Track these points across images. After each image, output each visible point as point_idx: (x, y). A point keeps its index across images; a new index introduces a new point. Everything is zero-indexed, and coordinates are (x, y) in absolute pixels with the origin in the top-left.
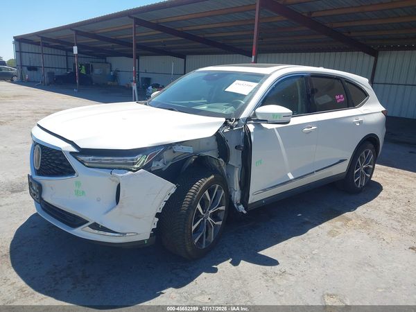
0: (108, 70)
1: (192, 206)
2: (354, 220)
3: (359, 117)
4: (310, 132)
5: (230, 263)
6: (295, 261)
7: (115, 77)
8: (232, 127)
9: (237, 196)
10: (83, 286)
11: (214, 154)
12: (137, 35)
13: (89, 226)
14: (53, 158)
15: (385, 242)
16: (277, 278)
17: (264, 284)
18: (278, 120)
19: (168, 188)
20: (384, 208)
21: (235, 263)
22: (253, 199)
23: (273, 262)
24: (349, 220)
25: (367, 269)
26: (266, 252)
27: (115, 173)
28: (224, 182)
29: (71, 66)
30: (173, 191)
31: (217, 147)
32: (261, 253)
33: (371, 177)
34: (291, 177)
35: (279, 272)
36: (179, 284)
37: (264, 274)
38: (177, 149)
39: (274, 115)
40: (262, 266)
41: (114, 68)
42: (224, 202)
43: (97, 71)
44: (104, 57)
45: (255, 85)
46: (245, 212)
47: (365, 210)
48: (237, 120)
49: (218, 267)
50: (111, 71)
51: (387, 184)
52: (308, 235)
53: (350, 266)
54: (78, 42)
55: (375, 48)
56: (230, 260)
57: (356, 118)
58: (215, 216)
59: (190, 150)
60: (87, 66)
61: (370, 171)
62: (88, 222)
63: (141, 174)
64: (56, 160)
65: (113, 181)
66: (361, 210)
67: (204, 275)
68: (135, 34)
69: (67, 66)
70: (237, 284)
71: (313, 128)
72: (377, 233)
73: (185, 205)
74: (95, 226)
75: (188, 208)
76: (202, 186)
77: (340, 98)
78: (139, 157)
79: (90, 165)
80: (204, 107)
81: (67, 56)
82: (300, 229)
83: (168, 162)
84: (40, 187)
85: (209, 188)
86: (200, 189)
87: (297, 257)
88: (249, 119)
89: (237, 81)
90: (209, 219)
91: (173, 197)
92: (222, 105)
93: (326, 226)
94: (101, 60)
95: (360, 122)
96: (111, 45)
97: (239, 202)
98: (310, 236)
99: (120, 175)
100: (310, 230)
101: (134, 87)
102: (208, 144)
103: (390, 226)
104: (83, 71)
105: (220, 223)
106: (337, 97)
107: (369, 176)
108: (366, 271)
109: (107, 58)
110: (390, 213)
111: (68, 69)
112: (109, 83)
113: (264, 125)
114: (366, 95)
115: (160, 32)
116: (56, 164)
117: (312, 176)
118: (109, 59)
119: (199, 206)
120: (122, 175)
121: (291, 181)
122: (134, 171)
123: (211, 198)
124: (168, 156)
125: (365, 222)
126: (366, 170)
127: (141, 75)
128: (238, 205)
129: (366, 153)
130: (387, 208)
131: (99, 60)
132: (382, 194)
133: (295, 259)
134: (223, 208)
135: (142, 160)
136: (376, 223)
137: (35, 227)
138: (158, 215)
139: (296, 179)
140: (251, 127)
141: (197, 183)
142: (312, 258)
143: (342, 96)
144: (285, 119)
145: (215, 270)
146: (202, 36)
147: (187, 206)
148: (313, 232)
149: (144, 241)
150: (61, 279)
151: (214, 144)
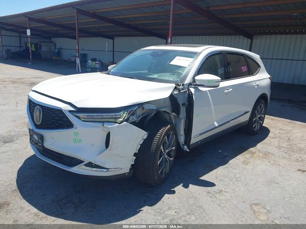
0: (54, 47)
1: (158, 147)
2: (257, 153)
3: (257, 82)
4: (228, 92)
5: (183, 186)
6: (226, 183)
7: (59, 54)
8: (179, 91)
9: (182, 139)
10: (82, 209)
11: (168, 110)
12: (79, 21)
13: (84, 165)
14: (53, 115)
15: (281, 167)
16: (217, 195)
17: (210, 199)
18: (211, 84)
19: (142, 134)
20: (275, 144)
21: (186, 186)
22: (193, 140)
23: (211, 185)
24: (254, 153)
25: (275, 185)
26: (205, 178)
27: (106, 125)
28: (174, 129)
29: (23, 45)
30: (145, 137)
31: (170, 104)
32: (201, 178)
33: (263, 123)
34: (216, 125)
35: (217, 191)
36: (152, 204)
37: (208, 193)
38: (146, 107)
39: (208, 81)
40: (205, 188)
41: (58, 47)
42: (175, 143)
43: (44, 49)
44: (50, 38)
45: (191, 59)
46: (188, 150)
47: (262, 146)
48: (183, 85)
49: (175, 189)
50: (56, 49)
51: (272, 128)
52: (230, 164)
53: (263, 184)
54: (31, 26)
55: (251, 34)
56: (182, 185)
57: (254, 82)
58: (169, 154)
59: (153, 107)
60: (36, 45)
61: (262, 119)
62: (83, 162)
63: (125, 125)
64: (56, 117)
65: (104, 131)
66: (259, 146)
67: (166, 196)
68: (77, 20)
69: (20, 44)
70: (191, 201)
71: (230, 90)
72: (275, 161)
73: (154, 147)
74: (90, 165)
75: (156, 148)
76: (164, 133)
77: (244, 69)
78: (121, 113)
79: (86, 120)
80: (156, 76)
81: (20, 37)
82: (224, 161)
83: (139, 116)
84: (42, 138)
85: (167, 134)
86: (163, 135)
87: (226, 180)
88: (190, 84)
89: (177, 57)
90: (166, 156)
91: (145, 141)
92: (168, 74)
93: (240, 158)
94: (47, 40)
95: (257, 85)
96: (56, 28)
97: (183, 143)
98: (231, 165)
99: (110, 126)
100: (230, 161)
101: (78, 61)
102: (164, 102)
103: (281, 156)
104: (33, 49)
105: (172, 159)
106: (243, 68)
107: (261, 122)
108: (274, 187)
109: (52, 39)
110: (279, 147)
111: (21, 47)
112: (54, 58)
113: (201, 88)
114: (259, 66)
115: (96, 20)
116: (55, 120)
117: (229, 123)
118: (53, 40)
119: (162, 147)
120: (111, 126)
121: (216, 127)
122: (119, 123)
123: (168, 141)
124: (139, 112)
125: (265, 154)
126: (260, 118)
127: (81, 52)
128: (183, 145)
129: (260, 106)
130: (277, 144)
131: (45, 40)
132: (270, 135)
133: (226, 181)
134: (174, 148)
135: (125, 115)
136: (272, 154)
137: (31, 168)
138: (135, 155)
139: (219, 126)
140: (192, 90)
141: (160, 131)
142: (237, 180)
143: (245, 67)
144: (216, 84)
145: (174, 192)
146: (127, 23)
147: (155, 147)
148: (232, 162)
149: (125, 174)
150: (64, 205)
151: (168, 103)
